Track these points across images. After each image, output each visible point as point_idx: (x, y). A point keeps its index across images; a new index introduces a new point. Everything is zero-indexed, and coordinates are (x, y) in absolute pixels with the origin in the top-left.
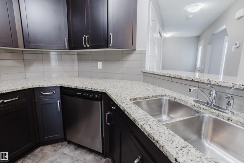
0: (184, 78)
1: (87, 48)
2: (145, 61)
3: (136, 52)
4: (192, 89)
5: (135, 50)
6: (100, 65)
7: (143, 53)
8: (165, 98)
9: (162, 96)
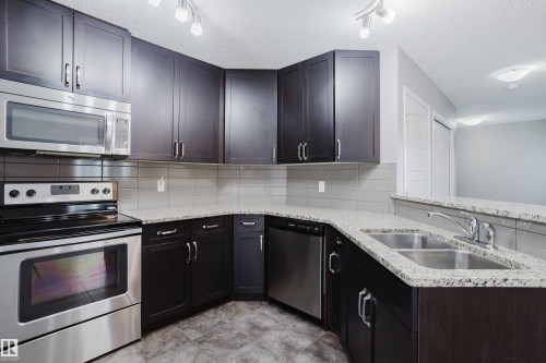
0: (446, 205)
1: (303, 161)
2: (395, 180)
3: (379, 166)
4: (431, 214)
5: (378, 162)
6: (322, 186)
7: (393, 167)
8: (417, 234)
9: (412, 231)
